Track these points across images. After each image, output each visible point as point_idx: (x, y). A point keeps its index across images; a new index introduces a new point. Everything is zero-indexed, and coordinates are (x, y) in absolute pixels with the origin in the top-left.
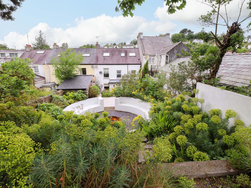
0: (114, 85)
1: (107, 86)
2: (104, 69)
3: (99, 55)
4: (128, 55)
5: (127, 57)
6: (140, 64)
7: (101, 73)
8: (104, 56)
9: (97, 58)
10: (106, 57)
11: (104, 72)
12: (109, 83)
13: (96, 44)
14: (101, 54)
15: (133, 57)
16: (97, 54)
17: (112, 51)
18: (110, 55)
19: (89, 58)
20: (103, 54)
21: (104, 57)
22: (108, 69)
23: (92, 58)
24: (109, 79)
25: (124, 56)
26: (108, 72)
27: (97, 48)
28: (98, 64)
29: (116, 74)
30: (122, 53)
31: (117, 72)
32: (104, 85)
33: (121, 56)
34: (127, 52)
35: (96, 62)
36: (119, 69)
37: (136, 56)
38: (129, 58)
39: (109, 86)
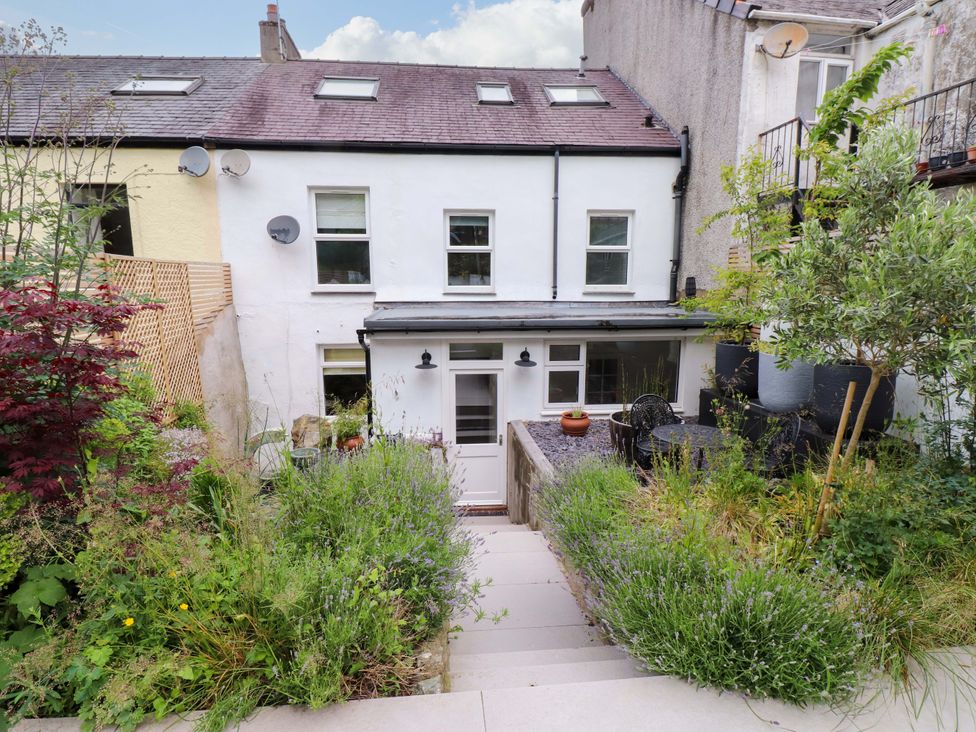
0: (427, 357)
1: (353, 365)
2: (324, 196)
3: (275, 89)
5: (533, 112)
6: (674, 153)
7: (286, 232)
8: (321, 93)
9: (257, 108)
10: (337, 103)
11: (320, 231)
12: (371, 329)
13: (265, 18)
14: (296, 87)
15: (581, 110)
16: (263, 82)
17: (397, 76)
18: (380, 91)
20: (314, 86)
21: (322, 102)
22: (355, 196)
23: (211, 104)
24: (370, 300)
25: (511, 103)
26: (363, 231)
27: (273, 54)
28: (255, 138)
29: (440, 245)
30: (484, 85)
31: (454, 230)
32: (326, 358)
33: (481, 102)
34: (528, 84)
35: (242, 125)
36: (470, 202)
37: (607, 103)
38: (550, 111)
39: (363, 364)
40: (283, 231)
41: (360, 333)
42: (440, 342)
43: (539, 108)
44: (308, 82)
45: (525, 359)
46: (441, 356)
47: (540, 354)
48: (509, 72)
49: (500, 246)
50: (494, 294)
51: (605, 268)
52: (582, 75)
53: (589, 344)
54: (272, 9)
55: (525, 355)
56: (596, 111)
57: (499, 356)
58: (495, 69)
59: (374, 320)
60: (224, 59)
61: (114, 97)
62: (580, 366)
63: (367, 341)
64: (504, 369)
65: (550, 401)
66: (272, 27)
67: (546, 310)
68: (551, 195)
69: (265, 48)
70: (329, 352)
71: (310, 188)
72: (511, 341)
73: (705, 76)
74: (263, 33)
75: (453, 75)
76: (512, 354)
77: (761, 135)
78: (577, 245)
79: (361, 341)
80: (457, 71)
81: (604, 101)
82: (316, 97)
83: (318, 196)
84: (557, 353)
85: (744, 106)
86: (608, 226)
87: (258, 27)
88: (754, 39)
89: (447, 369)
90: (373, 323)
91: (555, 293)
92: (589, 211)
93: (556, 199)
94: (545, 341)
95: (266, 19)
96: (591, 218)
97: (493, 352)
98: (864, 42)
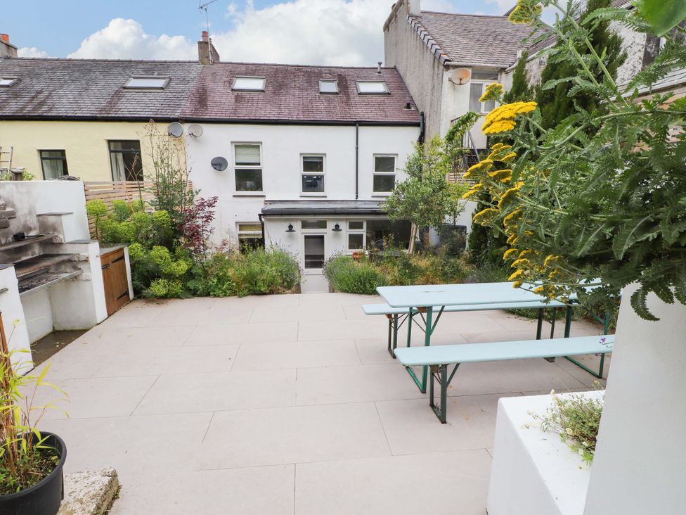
0: (291, 227)
1: (255, 233)
2: (239, 146)
3: (210, 85)
4: (352, 88)
5: (348, 98)
6: (417, 125)
8: (235, 88)
9: (202, 97)
10: (244, 93)
11: (237, 164)
12: (265, 214)
14: (221, 84)
15: (374, 98)
16: (203, 80)
17: (275, 74)
18: (266, 86)
19: (162, 94)
20: (230, 82)
21: (236, 93)
22: (256, 146)
23: (178, 95)
24: (262, 199)
25: (337, 93)
26: (259, 164)
27: (206, 60)
28: (205, 117)
29: (298, 171)
30: (323, 81)
31: (305, 163)
32: (240, 230)
33: (321, 93)
34: (348, 78)
35: (196, 109)
36: (313, 149)
37: (389, 94)
38: (357, 99)
39: (261, 232)
40: (219, 164)
41: (260, 215)
42: (297, 220)
43: (352, 96)
44: (226, 79)
45: (337, 228)
46: (297, 226)
47: (344, 226)
48: (338, 69)
49: (329, 172)
50: (326, 197)
51: (383, 183)
52: (380, 73)
53: (368, 222)
54: (205, 34)
55: (337, 226)
56: (382, 98)
57: (325, 227)
58: (331, 67)
59: (266, 209)
60: (178, 62)
61: (124, 90)
62: (363, 232)
63: (263, 219)
64: (328, 232)
65: (349, 248)
66: (204, 45)
67: (352, 205)
68: (355, 146)
69: (201, 56)
70: (242, 226)
71: (232, 142)
72: (330, 220)
73: (430, 88)
74: (200, 48)
75: (307, 72)
76: (331, 225)
77: (452, 121)
78: (368, 172)
79: (260, 219)
80: (309, 69)
81: (387, 92)
82: (233, 90)
83: (236, 146)
84: (353, 226)
85: (443, 107)
86: (384, 162)
87: (197, 45)
88: (448, 75)
89: (300, 232)
90: (266, 211)
91: (357, 196)
92: (374, 154)
93: (357, 148)
94: (347, 220)
95: (201, 40)
96: (376, 158)
97: (322, 225)
98: (504, 75)
